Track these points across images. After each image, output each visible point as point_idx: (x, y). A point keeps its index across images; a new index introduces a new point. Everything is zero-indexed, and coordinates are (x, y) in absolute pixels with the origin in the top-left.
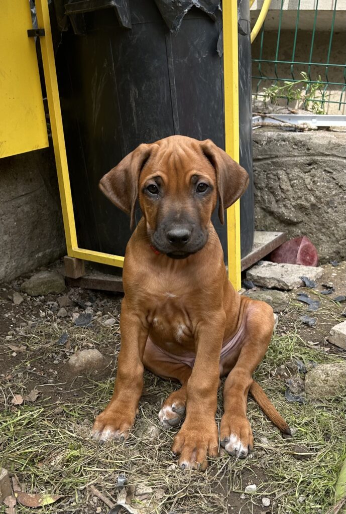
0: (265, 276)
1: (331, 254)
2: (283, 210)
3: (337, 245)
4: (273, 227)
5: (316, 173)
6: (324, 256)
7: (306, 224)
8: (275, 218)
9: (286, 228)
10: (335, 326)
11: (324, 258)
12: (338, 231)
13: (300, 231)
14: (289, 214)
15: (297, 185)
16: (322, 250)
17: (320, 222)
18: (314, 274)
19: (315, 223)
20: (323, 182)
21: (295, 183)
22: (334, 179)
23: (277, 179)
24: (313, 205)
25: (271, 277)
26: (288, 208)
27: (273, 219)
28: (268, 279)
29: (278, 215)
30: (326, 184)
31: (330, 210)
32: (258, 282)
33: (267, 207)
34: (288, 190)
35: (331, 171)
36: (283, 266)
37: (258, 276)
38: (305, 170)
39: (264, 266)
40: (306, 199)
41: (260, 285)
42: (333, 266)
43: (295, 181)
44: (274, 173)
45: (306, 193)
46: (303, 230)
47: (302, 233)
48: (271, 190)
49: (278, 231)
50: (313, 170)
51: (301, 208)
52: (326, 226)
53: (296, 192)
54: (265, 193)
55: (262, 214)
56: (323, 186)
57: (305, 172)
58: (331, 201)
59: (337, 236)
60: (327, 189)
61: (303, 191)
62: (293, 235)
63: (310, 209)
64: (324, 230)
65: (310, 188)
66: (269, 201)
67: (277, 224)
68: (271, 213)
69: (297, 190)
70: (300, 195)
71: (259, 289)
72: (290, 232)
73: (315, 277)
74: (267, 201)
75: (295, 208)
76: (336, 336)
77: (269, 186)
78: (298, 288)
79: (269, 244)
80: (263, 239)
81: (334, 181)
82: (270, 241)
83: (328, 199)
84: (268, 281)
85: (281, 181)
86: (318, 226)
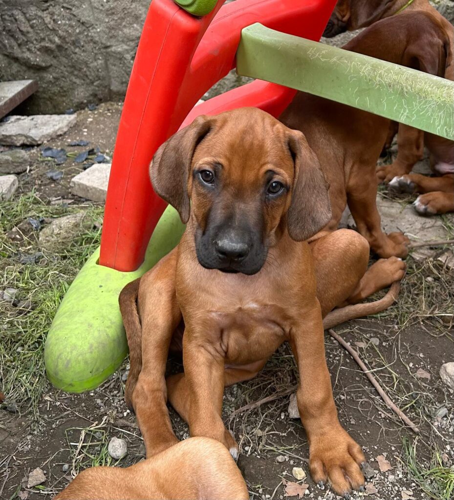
0: (10, 134)
1: (88, 97)
2: (27, 55)
3: (93, 87)
4: (21, 75)
5: (55, 10)
6: (81, 100)
7: (56, 67)
8: (21, 65)
9: (36, 75)
10: (76, 177)
11: (82, 103)
12: (90, 72)
13: (51, 77)
14: (37, 59)
15: (37, 25)
16: (78, 94)
17: (70, 64)
18: (65, 122)
19: (66, 65)
20: (64, 20)
21: (34, 23)
22: (74, 16)
23: (14, 20)
24: (59, 47)
25: (18, 133)
26: (33, 52)
27: (19, 65)
28: (14, 136)
29: (24, 61)
30: (67, 22)
31: (77, 50)
32: (5, 141)
33: (10, 53)
34: (28, 32)
35: (70, 7)
36: (33, 119)
37: (3, 135)
38: (43, 8)
39: (12, 122)
40: (51, 41)
41: (8, 144)
42: (90, 110)
43: (34, 21)
44: (9, 13)
45: (48, 33)
46: (54, 75)
47: (54, 78)
48: (10, 34)
49: (28, 79)
50: (51, 7)
51: (46, 50)
52: (77, 68)
53: (37, 33)
54: (3, 37)
55: (5, 61)
56: (65, 25)
57: (43, 11)
58: (76, 40)
59: (90, 78)
60: (69, 28)
61: (45, 32)
62: (45, 81)
63: (56, 50)
64: (76, 73)
65: (51, 28)
66: (10, 46)
67: (25, 71)
68: (16, 60)
69: (39, 31)
70: (43, 37)
71: (7, 149)
72: (42, 79)
73: (68, 125)
74: (8, 46)
75: (41, 52)
76: (77, 187)
77: (7, 28)
78: (48, 141)
79: (14, 97)
80: (8, 90)
81: (76, 18)
82: (16, 92)
83: (73, 38)
84: (15, 138)
85: (19, 22)
86: (69, 69)
